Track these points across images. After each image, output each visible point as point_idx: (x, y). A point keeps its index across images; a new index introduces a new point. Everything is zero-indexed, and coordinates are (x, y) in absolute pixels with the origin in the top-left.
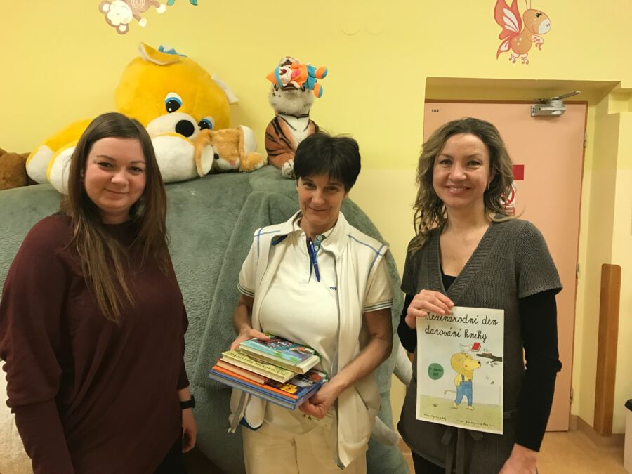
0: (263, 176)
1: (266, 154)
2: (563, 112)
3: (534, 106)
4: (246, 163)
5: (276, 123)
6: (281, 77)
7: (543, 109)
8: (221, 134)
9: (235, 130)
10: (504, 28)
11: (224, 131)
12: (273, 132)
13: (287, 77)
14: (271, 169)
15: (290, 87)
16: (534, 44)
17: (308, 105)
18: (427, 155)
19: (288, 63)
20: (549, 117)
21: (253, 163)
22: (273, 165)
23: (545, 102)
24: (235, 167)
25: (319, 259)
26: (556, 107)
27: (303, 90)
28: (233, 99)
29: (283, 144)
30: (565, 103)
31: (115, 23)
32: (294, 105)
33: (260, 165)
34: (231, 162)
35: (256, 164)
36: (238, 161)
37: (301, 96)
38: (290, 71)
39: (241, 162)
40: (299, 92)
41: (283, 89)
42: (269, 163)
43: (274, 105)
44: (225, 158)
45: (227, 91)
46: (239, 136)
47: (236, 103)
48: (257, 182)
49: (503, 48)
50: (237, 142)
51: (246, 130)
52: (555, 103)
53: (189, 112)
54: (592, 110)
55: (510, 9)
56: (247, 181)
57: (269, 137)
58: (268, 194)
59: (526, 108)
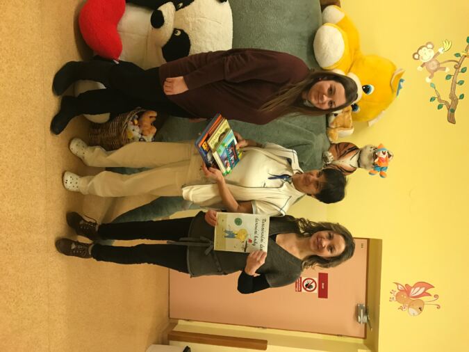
0: (324, 141)
1: (337, 143)
2: (360, 323)
3: (364, 306)
4: (332, 132)
5: (355, 148)
6: (381, 152)
7: (362, 310)
8: (349, 117)
9: (351, 125)
10: (412, 288)
11: (351, 119)
12: (350, 147)
13: (381, 155)
14: (328, 145)
15: (375, 156)
16: (402, 305)
17: (365, 167)
18: (332, 226)
19: (390, 156)
20: (357, 314)
21: (331, 135)
22: (331, 147)
23: (366, 313)
24: (330, 125)
25: (279, 180)
26: (363, 318)
27: (374, 164)
28: (371, 123)
29: (342, 152)
30: (366, 325)
31: (420, 52)
32: (365, 159)
33: (331, 139)
34: (333, 123)
35: (332, 138)
36: (333, 127)
37: (370, 163)
38: (384, 157)
39: (332, 128)
40: (372, 162)
41: (374, 153)
42: (332, 144)
43: (366, 147)
44: (335, 120)
45: (375, 120)
46: (348, 127)
47: (368, 125)
48: (321, 137)
49: (400, 286)
50: (344, 127)
51: (351, 131)
52: (365, 318)
53: (362, 98)
54: (361, 341)
55: (424, 292)
56: (322, 132)
57: (347, 144)
58: (314, 144)
59: (363, 301)
